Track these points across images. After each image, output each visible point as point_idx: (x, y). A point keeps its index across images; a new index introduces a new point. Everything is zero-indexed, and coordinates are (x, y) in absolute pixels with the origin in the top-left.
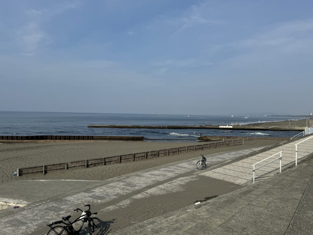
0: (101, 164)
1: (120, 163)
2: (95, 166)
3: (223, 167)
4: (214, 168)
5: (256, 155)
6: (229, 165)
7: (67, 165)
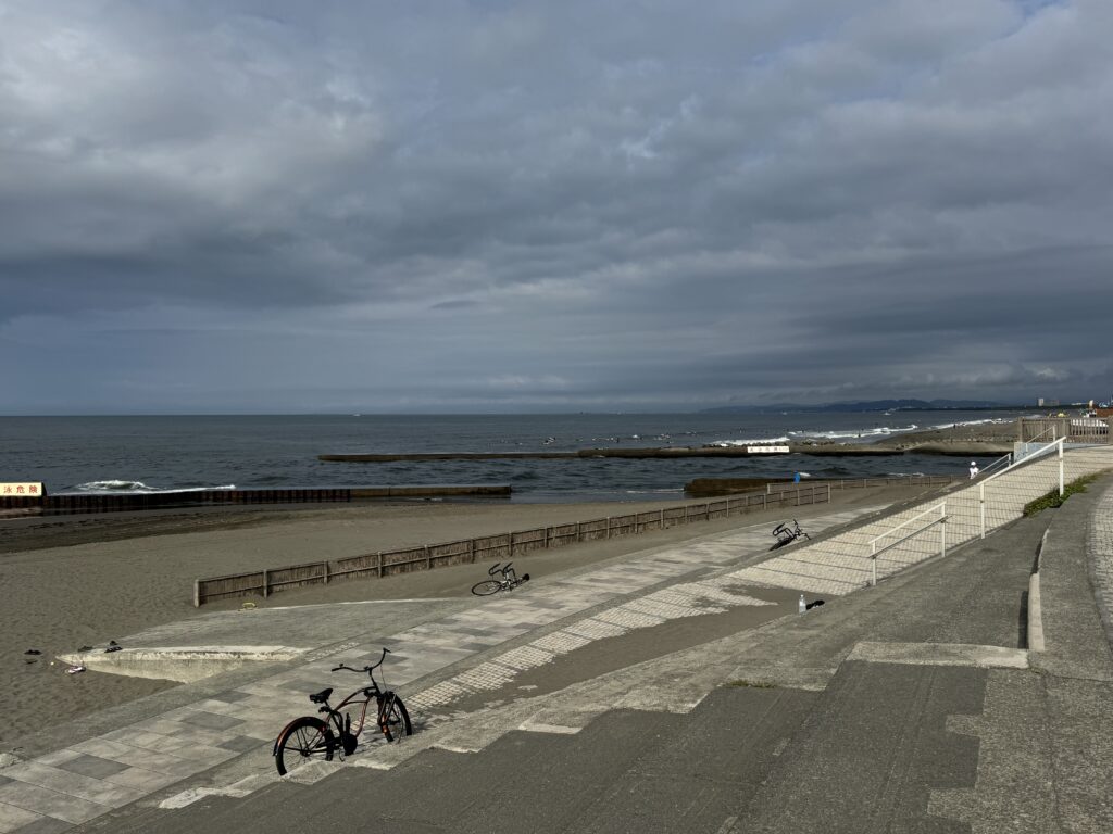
0: (420, 564)
4: (760, 561)
5: (874, 521)
7: (329, 571)
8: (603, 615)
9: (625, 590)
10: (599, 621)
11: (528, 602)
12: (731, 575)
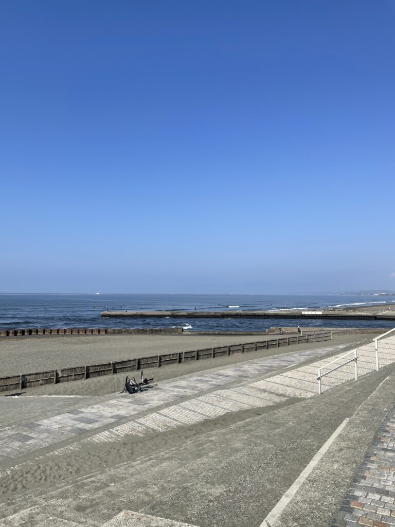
0: (108, 372)
1: (138, 370)
2: (99, 375)
3: (283, 374)
6: (293, 371)
7: (57, 375)
8: (164, 411)
9: (189, 392)
10: (160, 414)
11: (131, 400)
12: (251, 385)
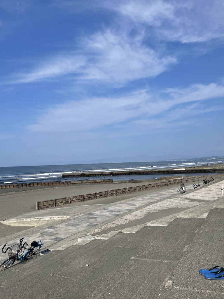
0: (93, 198)
1: (107, 197)
2: (89, 199)
3: (195, 192)
4: (189, 193)
5: (217, 182)
6: (200, 190)
7: (70, 200)
10: (148, 208)
11: (127, 204)
